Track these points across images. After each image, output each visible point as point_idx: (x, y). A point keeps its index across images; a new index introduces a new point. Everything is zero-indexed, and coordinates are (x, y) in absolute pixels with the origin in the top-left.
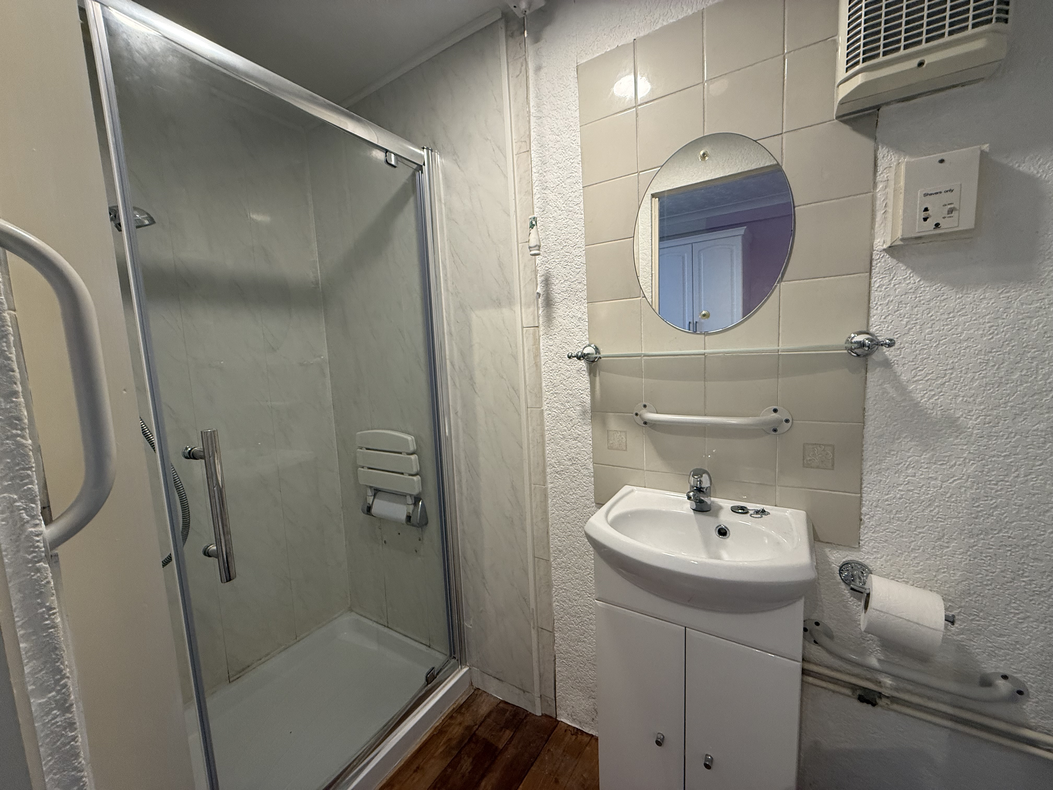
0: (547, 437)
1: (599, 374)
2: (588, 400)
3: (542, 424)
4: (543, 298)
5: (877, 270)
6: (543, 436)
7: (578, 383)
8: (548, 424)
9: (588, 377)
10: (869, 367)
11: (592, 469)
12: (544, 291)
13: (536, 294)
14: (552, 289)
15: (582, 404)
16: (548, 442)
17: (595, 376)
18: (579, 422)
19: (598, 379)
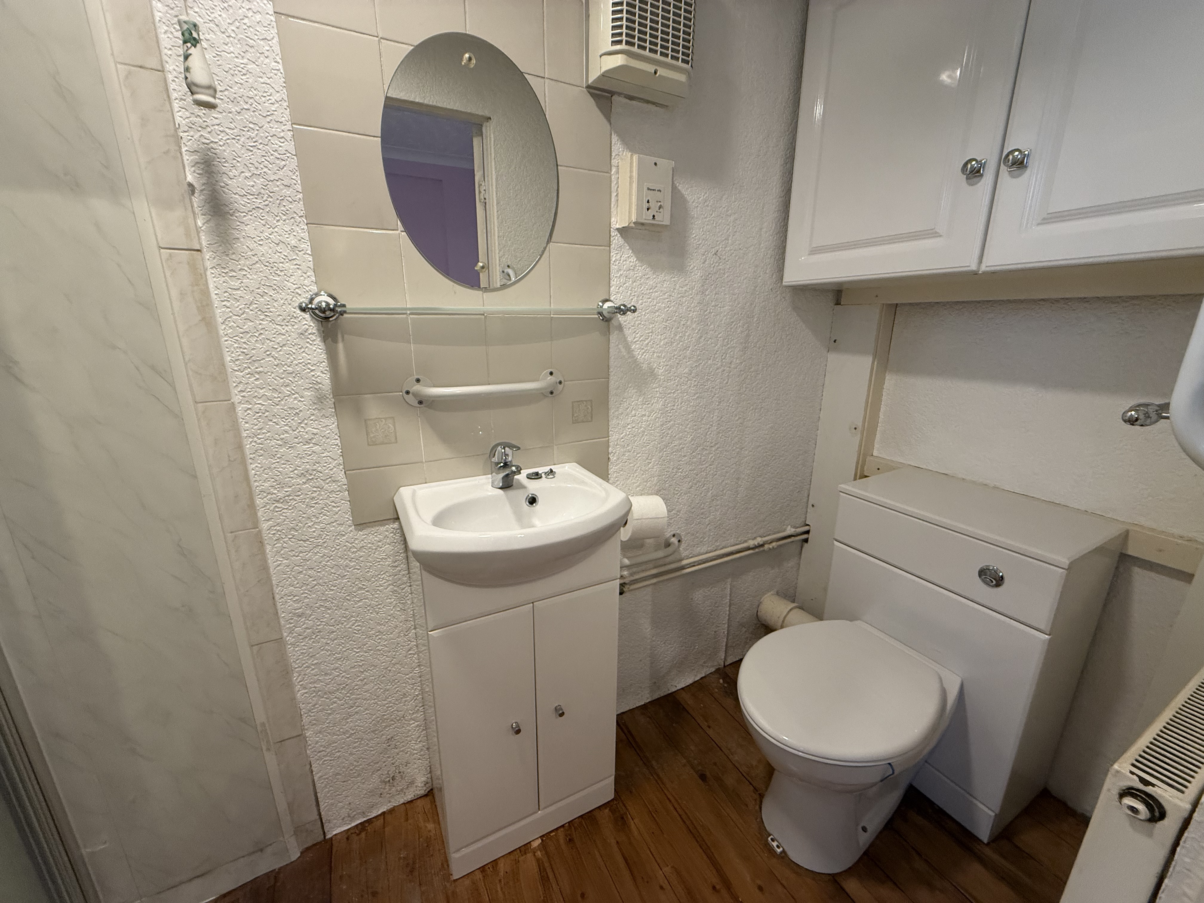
0: (248, 447)
1: (343, 340)
2: (325, 379)
3: (235, 428)
4: (202, 197)
5: (613, 246)
6: (240, 447)
7: (304, 354)
8: (246, 427)
9: (322, 345)
10: (610, 331)
11: (345, 481)
12: (204, 184)
13: (186, 186)
14: (223, 184)
15: (315, 385)
16: (252, 456)
17: (335, 341)
18: (313, 415)
19: (340, 346)
